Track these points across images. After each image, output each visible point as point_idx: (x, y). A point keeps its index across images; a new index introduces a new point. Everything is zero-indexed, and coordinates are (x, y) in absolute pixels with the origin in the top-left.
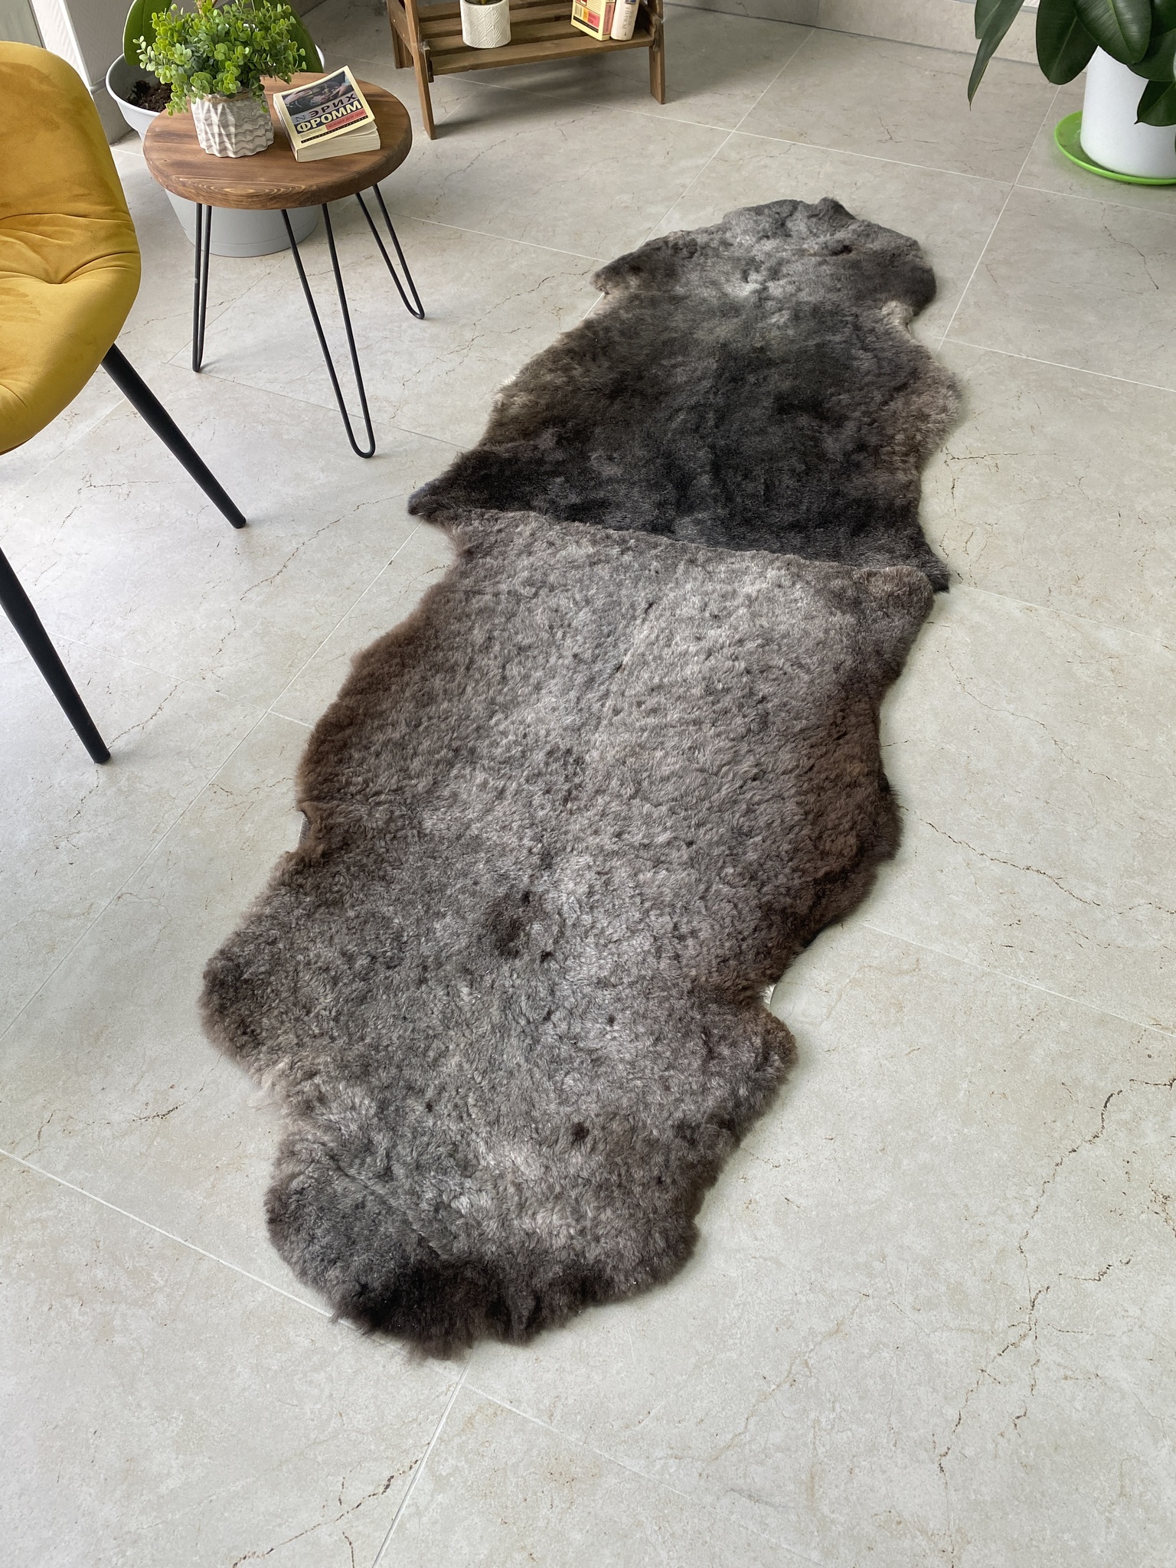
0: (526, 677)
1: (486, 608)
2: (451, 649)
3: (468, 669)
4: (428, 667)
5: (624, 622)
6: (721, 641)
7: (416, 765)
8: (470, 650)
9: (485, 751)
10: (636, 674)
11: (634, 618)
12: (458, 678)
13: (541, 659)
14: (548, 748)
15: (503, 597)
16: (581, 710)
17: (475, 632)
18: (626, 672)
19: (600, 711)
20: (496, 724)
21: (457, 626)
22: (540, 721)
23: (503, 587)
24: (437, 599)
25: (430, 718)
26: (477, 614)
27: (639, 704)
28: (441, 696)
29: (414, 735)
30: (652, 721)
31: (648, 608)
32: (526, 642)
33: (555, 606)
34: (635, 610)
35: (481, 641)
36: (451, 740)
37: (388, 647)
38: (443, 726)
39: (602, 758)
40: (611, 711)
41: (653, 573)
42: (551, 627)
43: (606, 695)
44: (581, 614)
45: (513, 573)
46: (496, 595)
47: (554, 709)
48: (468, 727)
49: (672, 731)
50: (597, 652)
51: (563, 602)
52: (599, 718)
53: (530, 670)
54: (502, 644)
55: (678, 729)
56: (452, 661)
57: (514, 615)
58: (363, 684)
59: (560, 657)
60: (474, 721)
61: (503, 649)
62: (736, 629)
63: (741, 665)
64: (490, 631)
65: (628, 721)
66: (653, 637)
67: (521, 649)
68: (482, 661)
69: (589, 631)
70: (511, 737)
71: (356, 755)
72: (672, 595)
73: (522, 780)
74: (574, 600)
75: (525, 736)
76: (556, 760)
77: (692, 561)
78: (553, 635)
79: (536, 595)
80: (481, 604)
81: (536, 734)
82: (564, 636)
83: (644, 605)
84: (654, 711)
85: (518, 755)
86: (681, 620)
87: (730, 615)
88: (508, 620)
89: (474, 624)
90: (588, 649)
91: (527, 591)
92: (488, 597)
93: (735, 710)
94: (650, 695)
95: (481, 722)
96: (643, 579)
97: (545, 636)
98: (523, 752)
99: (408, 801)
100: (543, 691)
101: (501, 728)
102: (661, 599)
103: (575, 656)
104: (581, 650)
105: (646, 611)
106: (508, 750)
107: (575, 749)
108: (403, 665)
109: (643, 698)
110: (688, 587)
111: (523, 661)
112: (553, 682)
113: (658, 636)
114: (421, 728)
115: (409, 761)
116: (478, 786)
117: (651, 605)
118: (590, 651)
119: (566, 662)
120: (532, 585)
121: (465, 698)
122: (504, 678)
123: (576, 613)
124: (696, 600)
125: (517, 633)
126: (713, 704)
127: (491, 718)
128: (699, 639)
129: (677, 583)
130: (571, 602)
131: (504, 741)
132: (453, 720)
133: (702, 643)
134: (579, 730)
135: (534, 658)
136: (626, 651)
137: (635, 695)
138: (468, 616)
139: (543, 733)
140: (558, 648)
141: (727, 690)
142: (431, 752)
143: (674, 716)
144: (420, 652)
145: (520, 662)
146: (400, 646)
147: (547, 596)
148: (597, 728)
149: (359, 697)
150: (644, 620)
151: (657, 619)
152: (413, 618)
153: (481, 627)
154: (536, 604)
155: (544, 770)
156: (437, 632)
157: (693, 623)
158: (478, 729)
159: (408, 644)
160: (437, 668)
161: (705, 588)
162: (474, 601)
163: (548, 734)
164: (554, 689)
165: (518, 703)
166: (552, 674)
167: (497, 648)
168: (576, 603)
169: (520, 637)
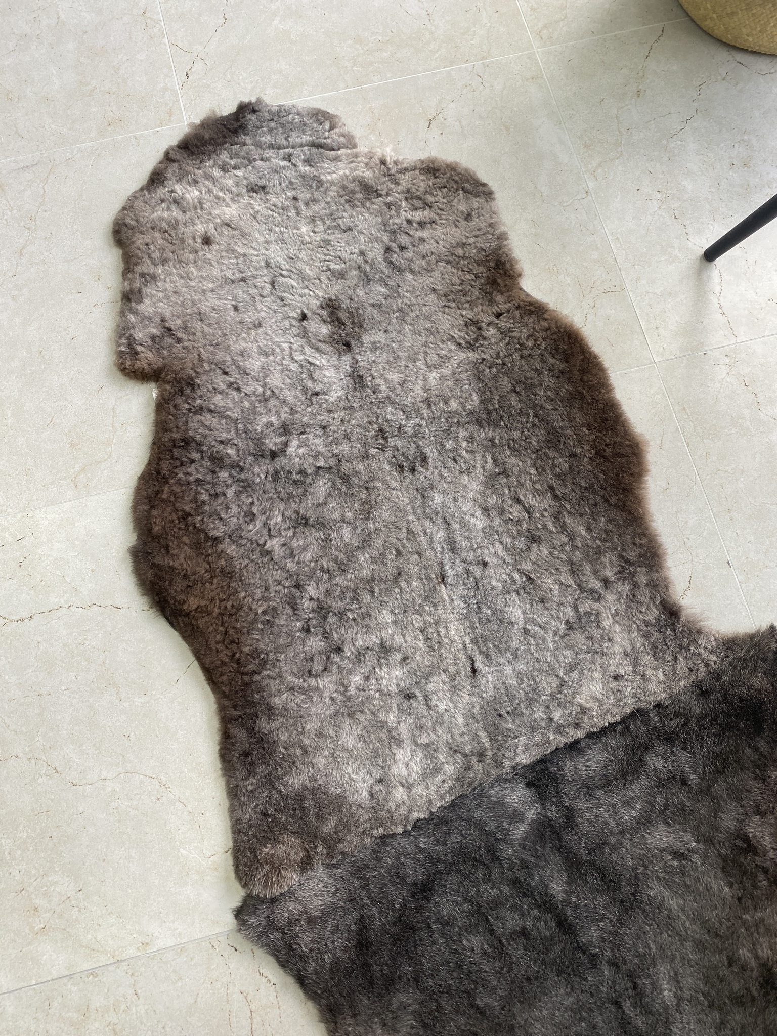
1: (599, 560)
4: (582, 468)
5: (478, 631)
6: (385, 669)
8: (568, 507)
9: (471, 429)
10: (425, 581)
12: (550, 475)
13: (507, 539)
14: (431, 463)
15: (599, 584)
17: (582, 529)
19: (422, 525)
21: (601, 524)
22: (457, 483)
26: (599, 548)
28: (545, 450)
31: (473, 664)
32: (535, 550)
33: (548, 606)
34: (481, 653)
35: (567, 522)
40: (415, 531)
41: (503, 712)
42: (529, 579)
44: (520, 614)
45: (617, 619)
46: (606, 582)
47: (456, 500)
49: (355, 544)
50: (473, 582)
51: (545, 616)
52: (418, 517)
54: (551, 532)
55: (352, 549)
56: (570, 487)
57: (571, 571)
59: (496, 554)
61: (545, 527)
62: (382, 693)
64: (572, 538)
65: (395, 531)
66: (443, 631)
68: (548, 502)
69: (498, 598)
70: (463, 452)
71: (551, 361)
72: (466, 697)
74: (540, 626)
75: (455, 461)
76: (415, 457)
77: (481, 755)
78: (521, 572)
79: (575, 608)
80: (607, 562)
81: (449, 469)
82: (512, 578)
83: (479, 665)
85: (445, 441)
86: (435, 669)
87: (400, 708)
88: (571, 563)
89: (592, 536)
90: (481, 578)
92: (609, 573)
94: (398, 566)
95: (496, 450)
98: (444, 447)
100: (479, 511)
101: (479, 457)
102: (472, 684)
105: (471, 659)
109: (400, 560)
110: (460, 719)
113: (440, 636)
117: (474, 671)
118: (478, 577)
124: (440, 706)
129: (473, 716)
130: (540, 621)
131: (464, 445)
133: (398, 655)
134: (423, 495)
135: (514, 538)
136: (452, 601)
137: (408, 558)
139: (446, 473)
140: (506, 563)
143: (364, 559)
144: (601, 475)
145: (520, 526)
147: (564, 614)
149: (601, 405)
150: (465, 646)
151: (456, 658)
153: (583, 537)
154: (565, 596)
156: (610, 505)
158: (493, 443)
160: (574, 472)
161: (445, 727)
162: (615, 560)
164: (473, 519)
165: (487, 487)
167: (550, 524)
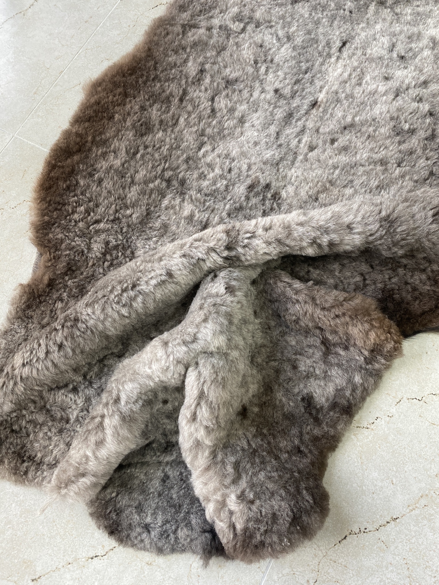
0: (232, 110)
1: (200, 41)
2: (167, 80)
3: (181, 100)
4: (146, 97)
5: (320, 60)
6: (407, 82)
7: (133, 194)
8: (183, 82)
9: (195, 184)
10: (330, 111)
11: (329, 56)
12: (173, 109)
13: (246, 94)
14: (249, 182)
15: (215, 31)
16: (280, 146)
17: (190, 64)
18: (321, 109)
19: (297, 146)
20: (204, 156)
21: (174, 58)
22: (243, 154)
23: (216, 22)
24: (158, 31)
25: (146, 147)
26: (192, 48)
27: (333, 141)
28: (157, 126)
29: (133, 163)
30: (343, 159)
31: (342, 47)
32: (233, 76)
33: (260, 41)
34: (330, 48)
35: (194, 74)
36: (163, 170)
37: (114, 76)
38: (157, 156)
39: (296, 194)
40: (307, 147)
41: (347, 13)
42: (256, 62)
43: (303, 131)
44: (283, 50)
45: (224, 8)
46: (209, 29)
47: (256, 144)
48: (179, 157)
49: (361, 169)
50: (296, 88)
51: (268, 38)
52: (295, 153)
53: (236, 103)
54: (212, 77)
55: (368, 168)
56: (168, 92)
57: (224, 49)
58: (90, 112)
59: (263, 91)
60: (183, 152)
61: (212, 81)
62: (421, 71)
63: (425, 107)
64: (203, 64)
65: (322, 157)
66: (346, 75)
67: (229, 83)
68: (194, 93)
69: (289, 67)
70: (218, 171)
71: (82, 182)
72: (363, 34)
73: (224, 214)
74: (277, 36)
75: (230, 171)
76: (257, 194)
78: (257, 70)
79: (243, 30)
80: (196, 37)
81: (239, 169)
82: (267, 71)
83: (338, 44)
84: (345, 149)
85: (223, 188)
86: (371, 60)
87: (415, 56)
88: (219, 53)
89: (188, 56)
90: (288, 84)
91: (236, 26)
92: (202, 31)
93: (419, 151)
94: (342, 133)
95: (191, 153)
96: (338, 19)
97: (250, 70)
98: (227, 186)
99: (125, 230)
100: (247, 125)
101: (209, 159)
102: (353, 38)
103: (276, 91)
104: (281, 85)
105: (340, 50)
106: (214, 183)
107: (273, 184)
108: (126, 95)
109: (336, 136)
110: (378, 27)
111: (230, 94)
112: (256, 115)
113: (350, 75)
114: (139, 156)
115: (127, 189)
116: (186, 218)
117: (344, 44)
118: (290, 87)
119: (268, 97)
120: (241, 21)
121: (178, 128)
122: (213, 110)
123: (279, 49)
124: (385, 41)
125: (225, 67)
126: (400, 143)
127: (200, 149)
128: (387, 79)
129: (368, 23)
130: (275, 38)
131: (211, 175)
132: (165, 150)
133: (390, 83)
134: (277, 164)
135: (240, 91)
136: (322, 88)
137: (329, 133)
138: (184, 49)
139: (245, 167)
140: (261, 82)
141: (412, 132)
142: (146, 182)
143: (363, 155)
144: (140, 82)
145: (228, 95)
146: (124, 76)
147: (254, 32)
148: (293, 163)
149: (87, 124)
150: (338, 58)
151: (350, 57)
152: (138, 49)
153: (195, 59)
154: (243, 39)
155: (245, 204)
156: (156, 63)
157: (383, 63)
158: (187, 160)
159: (131, 74)
160: (155, 98)
161: (392, 30)
162: (190, 34)
163: (249, 168)
164: (257, 123)
165: (224, 136)
166: (255, 107)
167: (208, 80)
168: (279, 39)
169: (228, 70)
